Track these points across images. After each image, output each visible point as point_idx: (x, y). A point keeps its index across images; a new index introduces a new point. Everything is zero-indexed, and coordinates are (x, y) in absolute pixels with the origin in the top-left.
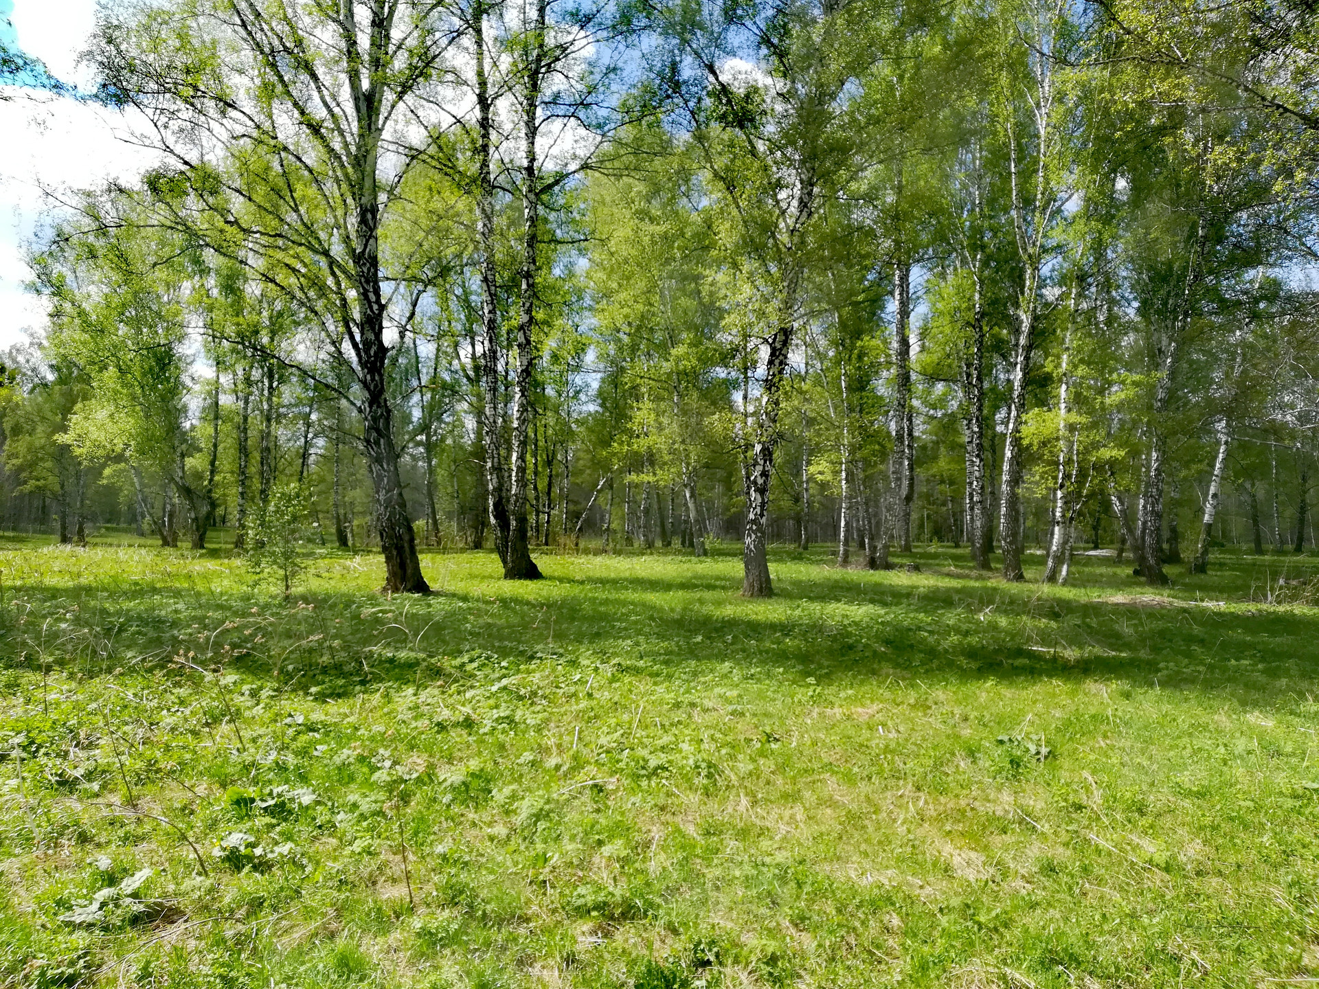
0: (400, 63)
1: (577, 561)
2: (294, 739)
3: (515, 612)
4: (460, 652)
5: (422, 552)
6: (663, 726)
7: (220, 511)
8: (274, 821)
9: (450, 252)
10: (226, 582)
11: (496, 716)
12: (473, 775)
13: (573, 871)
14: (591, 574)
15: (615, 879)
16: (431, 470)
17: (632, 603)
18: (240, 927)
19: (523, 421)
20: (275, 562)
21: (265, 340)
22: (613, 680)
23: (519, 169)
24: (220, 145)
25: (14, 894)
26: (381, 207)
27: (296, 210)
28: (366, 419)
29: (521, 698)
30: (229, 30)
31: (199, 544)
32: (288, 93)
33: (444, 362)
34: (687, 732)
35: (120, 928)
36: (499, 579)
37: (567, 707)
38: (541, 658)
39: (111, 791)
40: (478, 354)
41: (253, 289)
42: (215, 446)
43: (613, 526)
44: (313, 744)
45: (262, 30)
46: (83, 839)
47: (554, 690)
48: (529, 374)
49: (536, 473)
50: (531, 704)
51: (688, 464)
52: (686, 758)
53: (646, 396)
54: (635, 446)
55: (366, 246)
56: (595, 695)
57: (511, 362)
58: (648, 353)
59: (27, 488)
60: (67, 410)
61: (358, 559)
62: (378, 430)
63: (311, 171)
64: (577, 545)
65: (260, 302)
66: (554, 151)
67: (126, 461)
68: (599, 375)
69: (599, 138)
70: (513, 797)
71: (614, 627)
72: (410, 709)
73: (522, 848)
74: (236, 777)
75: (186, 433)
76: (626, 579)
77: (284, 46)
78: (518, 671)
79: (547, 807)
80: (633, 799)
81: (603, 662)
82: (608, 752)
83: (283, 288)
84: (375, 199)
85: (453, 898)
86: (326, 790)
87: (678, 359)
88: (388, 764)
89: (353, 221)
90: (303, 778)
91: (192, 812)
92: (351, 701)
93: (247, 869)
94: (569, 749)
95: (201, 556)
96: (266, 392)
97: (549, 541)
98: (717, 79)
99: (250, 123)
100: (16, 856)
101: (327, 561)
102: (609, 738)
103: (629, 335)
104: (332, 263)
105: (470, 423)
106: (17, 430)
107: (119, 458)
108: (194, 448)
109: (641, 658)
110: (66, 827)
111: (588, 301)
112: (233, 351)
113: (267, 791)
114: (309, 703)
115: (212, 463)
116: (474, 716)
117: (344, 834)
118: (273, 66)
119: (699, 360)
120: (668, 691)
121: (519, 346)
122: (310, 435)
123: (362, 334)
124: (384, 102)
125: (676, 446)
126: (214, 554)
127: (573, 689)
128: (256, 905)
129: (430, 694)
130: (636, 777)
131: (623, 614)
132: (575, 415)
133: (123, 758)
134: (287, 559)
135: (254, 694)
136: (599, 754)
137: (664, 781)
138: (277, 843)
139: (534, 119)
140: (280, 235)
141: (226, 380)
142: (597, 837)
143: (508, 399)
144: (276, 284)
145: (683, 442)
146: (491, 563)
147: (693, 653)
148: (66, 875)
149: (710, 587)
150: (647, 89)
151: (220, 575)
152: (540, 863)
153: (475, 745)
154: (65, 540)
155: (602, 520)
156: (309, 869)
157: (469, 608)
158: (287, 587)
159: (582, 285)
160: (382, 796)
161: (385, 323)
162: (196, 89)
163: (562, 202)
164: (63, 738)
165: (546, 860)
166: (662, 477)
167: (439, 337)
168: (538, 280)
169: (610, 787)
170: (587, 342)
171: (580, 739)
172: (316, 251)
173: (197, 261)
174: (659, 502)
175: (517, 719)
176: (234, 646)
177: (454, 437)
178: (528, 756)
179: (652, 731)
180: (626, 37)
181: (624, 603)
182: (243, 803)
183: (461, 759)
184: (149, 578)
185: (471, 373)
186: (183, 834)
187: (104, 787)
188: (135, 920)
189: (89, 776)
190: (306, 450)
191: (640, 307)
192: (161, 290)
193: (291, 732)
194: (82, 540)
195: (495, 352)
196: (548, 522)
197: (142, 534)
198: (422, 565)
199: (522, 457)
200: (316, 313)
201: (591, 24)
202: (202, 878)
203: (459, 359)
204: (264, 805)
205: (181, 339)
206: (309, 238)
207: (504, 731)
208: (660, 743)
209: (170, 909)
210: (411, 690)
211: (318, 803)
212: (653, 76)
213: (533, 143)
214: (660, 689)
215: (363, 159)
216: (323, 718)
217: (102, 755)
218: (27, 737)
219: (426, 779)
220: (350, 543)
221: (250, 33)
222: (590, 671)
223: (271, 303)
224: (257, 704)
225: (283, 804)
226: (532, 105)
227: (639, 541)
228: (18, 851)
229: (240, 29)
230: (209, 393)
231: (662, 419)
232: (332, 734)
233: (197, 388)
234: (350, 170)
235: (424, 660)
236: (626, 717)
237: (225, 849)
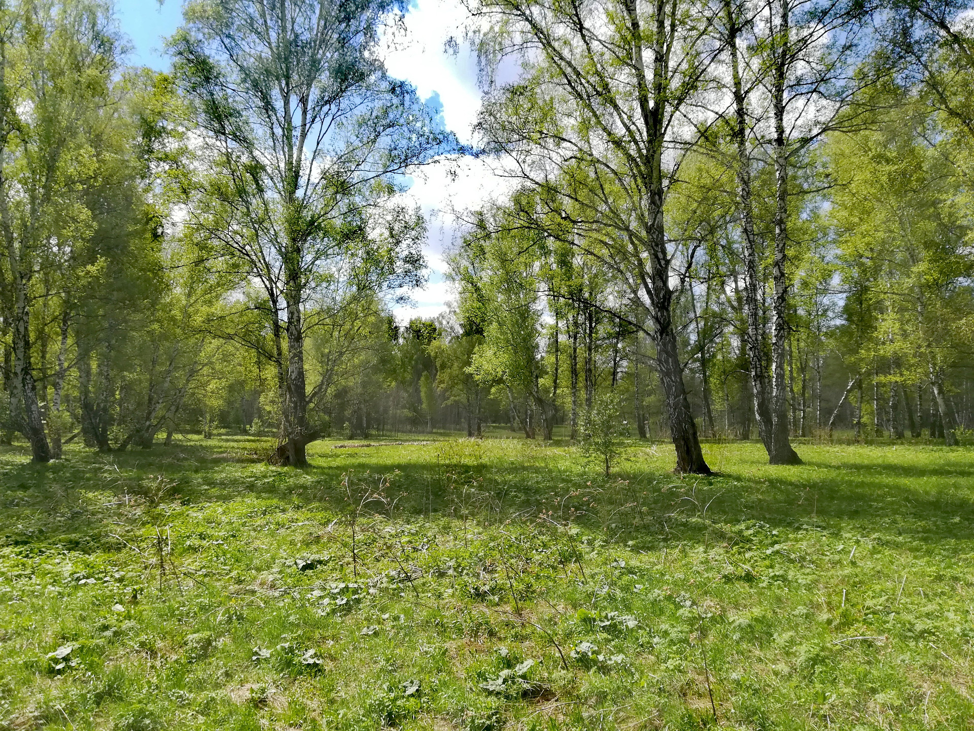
0: (675, 83)
1: (831, 449)
2: (619, 578)
3: (781, 491)
4: (738, 522)
5: (702, 443)
6: (926, 595)
7: (560, 414)
8: (610, 637)
9: (717, 213)
10: (567, 463)
11: (772, 574)
12: (757, 620)
13: (851, 712)
14: (846, 460)
15: (890, 724)
16: (706, 380)
17: (887, 486)
18: (592, 711)
19: (779, 337)
20: (598, 450)
21: (587, 295)
22: (874, 551)
23: (770, 142)
24: (557, 167)
25: (454, 664)
26: (665, 189)
27: (606, 202)
28: (658, 344)
29: (792, 561)
30: (560, 88)
31: (548, 437)
32: (599, 123)
33: (714, 297)
34: (951, 602)
35: (516, 698)
36: (765, 464)
37: (832, 572)
38: (806, 530)
39: (506, 603)
40: (740, 289)
41: (577, 261)
42: (557, 370)
43: (863, 420)
44: (633, 583)
45: (581, 84)
46: (492, 634)
47: (821, 557)
48: (784, 300)
49: (792, 378)
50: (802, 567)
51: (934, 365)
52: (953, 626)
53: (890, 309)
54: (882, 352)
55: (655, 219)
56: (859, 564)
57: (769, 291)
58: (891, 272)
59: (449, 402)
60: (470, 352)
61: (654, 447)
62: (667, 353)
63: (616, 174)
64: (831, 436)
65: (583, 269)
66: (799, 122)
67: (504, 382)
68: (844, 295)
69: (838, 105)
70: (792, 642)
71: (871, 506)
72: (702, 563)
73: (803, 685)
74: (582, 602)
75: (538, 362)
76: (879, 466)
77: (596, 90)
78: (787, 539)
79: (822, 654)
80: (902, 657)
81: (863, 536)
82: (874, 613)
83: (599, 257)
84: (661, 184)
85: (748, 716)
86: (645, 619)
87: (920, 275)
88: (688, 603)
89: (645, 203)
90: (628, 608)
91: (556, 624)
92: (658, 554)
93: (594, 668)
94: (838, 608)
95: (550, 445)
96: (588, 331)
97: (807, 433)
98: (948, 32)
99: (575, 148)
100: (454, 639)
101: (633, 449)
102: (874, 601)
103: (872, 258)
104: (631, 234)
105: (735, 342)
106: (443, 366)
107: (500, 381)
108: (542, 372)
109: (900, 534)
110: (481, 624)
111: (832, 236)
112: (566, 304)
113: (604, 614)
114: (627, 553)
115: (555, 382)
116: (754, 573)
117: (660, 653)
118: (589, 106)
119: (941, 273)
120: (928, 564)
121: (775, 278)
122: (618, 359)
123: (654, 283)
124: (665, 114)
125: (922, 350)
126: (558, 444)
127: (837, 557)
128: (602, 697)
129: (717, 552)
130: (904, 638)
131: (878, 496)
132: (824, 330)
133: (512, 581)
134: (606, 447)
135: (590, 543)
136: (866, 615)
137: (931, 644)
138: (613, 654)
139: (781, 101)
140: (597, 222)
141: (562, 324)
142: (870, 685)
143: (766, 320)
144: (595, 255)
145: (929, 346)
146: (757, 451)
147: (950, 532)
148: (482, 657)
149: (963, 474)
150: (879, 55)
151: (563, 458)
152: (820, 700)
153: (756, 596)
154: (470, 435)
155: (852, 415)
156: (637, 676)
157: (742, 487)
158: (608, 467)
159: (827, 223)
160: (686, 628)
161: (670, 274)
162: (541, 132)
163: (806, 161)
164: (476, 564)
165: (825, 698)
166: (911, 377)
167: (709, 279)
168: (789, 225)
169: (879, 644)
170: (833, 269)
171: (847, 599)
172: (620, 229)
173: (542, 247)
174: (907, 398)
175: (790, 578)
176: (577, 509)
177: (723, 353)
178: (801, 610)
179: (916, 599)
180: (860, 19)
181: (880, 486)
182: (587, 620)
183: (745, 606)
184: (520, 459)
185: (735, 304)
186: (551, 638)
187: (501, 599)
188: (525, 694)
189: (493, 591)
190: (615, 369)
191: (881, 235)
192: (522, 268)
193: (617, 572)
194: (480, 435)
195: (755, 286)
196: (804, 418)
197: (514, 430)
198: (703, 452)
199: (780, 366)
200: (622, 272)
201: (828, 15)
202: (565, 672)
203: (725, 294)
204: (603, 624)
205: (535, 299)
206: (615, 220)
207: (779, 587)
208: (925, 610)
209: (546, 690)
210: (701, 549)
211: (640, 628)
212: (886, 44)
213: (781, 120)
214: (922, 562)
215: (651, 158)
216: (639, 564)
217: (500, 577)
218: (456, 562)
219: (718, 619)
220: (648, 435)
221: (573, 88)
222: (852, 543)
223: (590, 269)
224: (593, 551)
225: (615, 626)
226: (780, 90)
227: (889, 432)
228: (454, 636)
229: (567, 87)
230: (552, 334)
231: (906, 327)
232: (646, 577)
233: (544, 331)
234: (643, 168)
235: (710, 526)
236: (889, 585)
237: (578, 653)
